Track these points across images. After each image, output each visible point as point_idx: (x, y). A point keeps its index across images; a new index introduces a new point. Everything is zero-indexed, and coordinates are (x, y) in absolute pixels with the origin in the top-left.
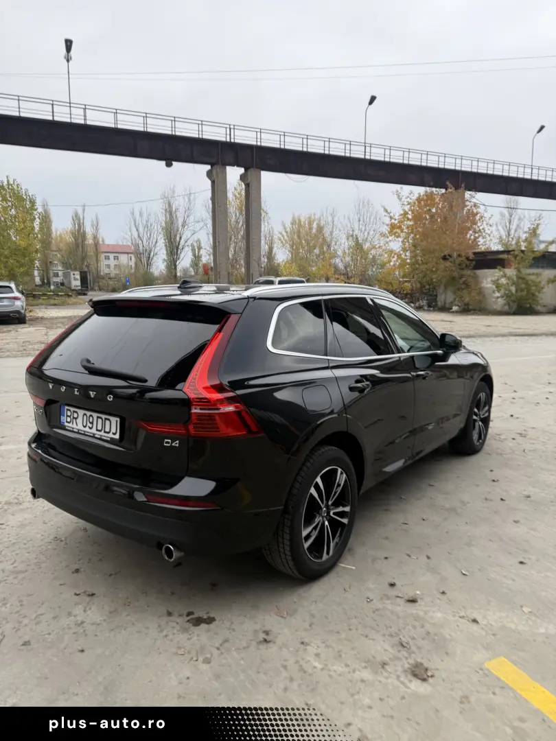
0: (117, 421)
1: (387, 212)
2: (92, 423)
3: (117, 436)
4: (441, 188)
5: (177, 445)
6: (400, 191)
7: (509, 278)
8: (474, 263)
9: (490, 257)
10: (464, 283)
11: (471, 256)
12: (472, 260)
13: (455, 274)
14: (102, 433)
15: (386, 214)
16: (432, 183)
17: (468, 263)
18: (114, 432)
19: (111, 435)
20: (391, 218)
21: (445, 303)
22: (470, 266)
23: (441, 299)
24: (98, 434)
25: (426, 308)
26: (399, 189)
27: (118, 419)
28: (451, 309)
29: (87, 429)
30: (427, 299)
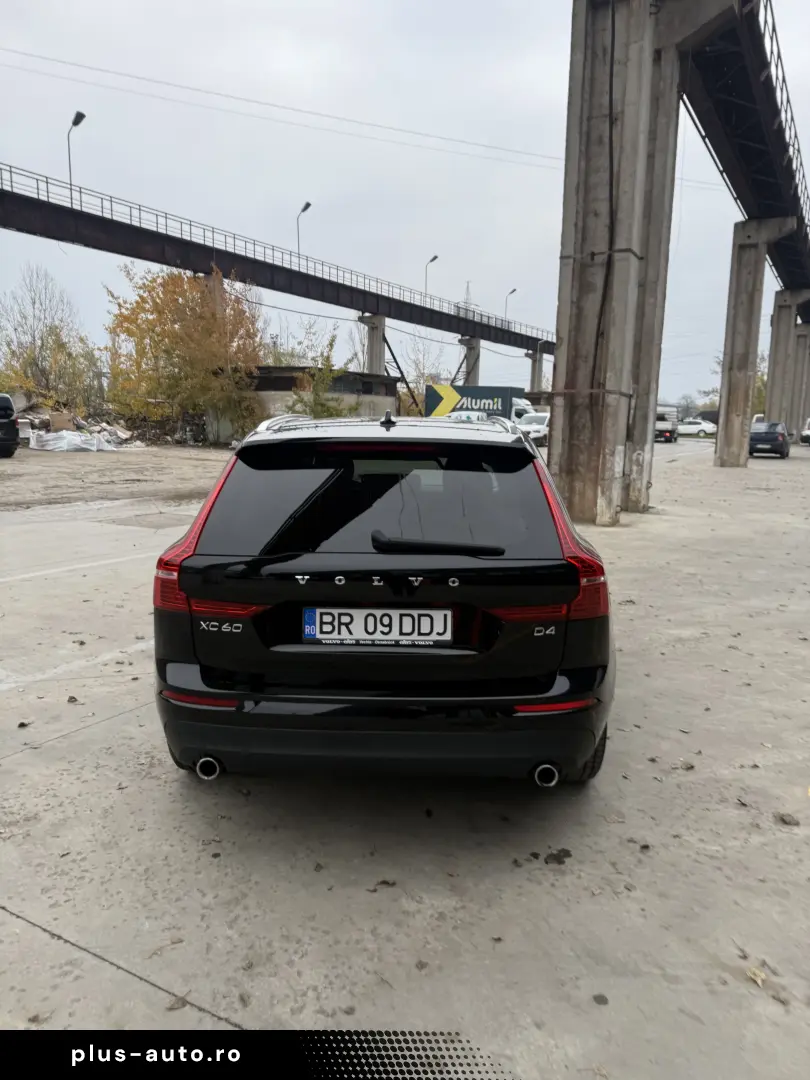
0: (445, 616)
1: (113, 296)
2: (390, 625)
3: (448, 636)
4: (186, 269)
5: (553, 633)
6: (130, 266)
7: (306, 405)
8: (256, 381)
9: (275, 375)
10: (247, 409)
11: (256, 373)
12: (254, 378)
13: (235, 396)
14: (415, 636)
15: (111, 299)
16: (178, 262)
17: (248, 380)
18: (441, 631)
19: (434, 637)
20: (120, 305)
21: (218, 437)
22: (250, 385)
23: (212, 429)
24: (405, 640)
25: (192, 443)
26: (129, 264)
27: (449, 613)
28: (231, 444)
29: (378, 636)
30: (191, 430)
